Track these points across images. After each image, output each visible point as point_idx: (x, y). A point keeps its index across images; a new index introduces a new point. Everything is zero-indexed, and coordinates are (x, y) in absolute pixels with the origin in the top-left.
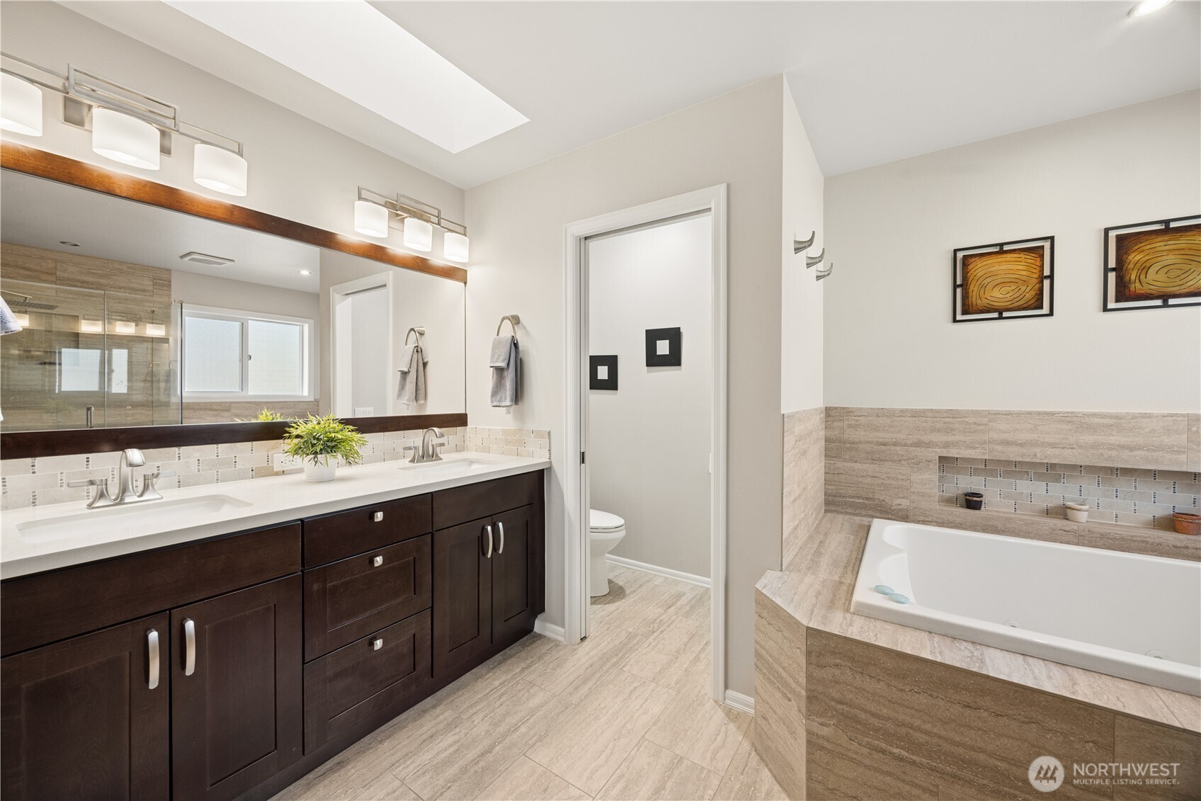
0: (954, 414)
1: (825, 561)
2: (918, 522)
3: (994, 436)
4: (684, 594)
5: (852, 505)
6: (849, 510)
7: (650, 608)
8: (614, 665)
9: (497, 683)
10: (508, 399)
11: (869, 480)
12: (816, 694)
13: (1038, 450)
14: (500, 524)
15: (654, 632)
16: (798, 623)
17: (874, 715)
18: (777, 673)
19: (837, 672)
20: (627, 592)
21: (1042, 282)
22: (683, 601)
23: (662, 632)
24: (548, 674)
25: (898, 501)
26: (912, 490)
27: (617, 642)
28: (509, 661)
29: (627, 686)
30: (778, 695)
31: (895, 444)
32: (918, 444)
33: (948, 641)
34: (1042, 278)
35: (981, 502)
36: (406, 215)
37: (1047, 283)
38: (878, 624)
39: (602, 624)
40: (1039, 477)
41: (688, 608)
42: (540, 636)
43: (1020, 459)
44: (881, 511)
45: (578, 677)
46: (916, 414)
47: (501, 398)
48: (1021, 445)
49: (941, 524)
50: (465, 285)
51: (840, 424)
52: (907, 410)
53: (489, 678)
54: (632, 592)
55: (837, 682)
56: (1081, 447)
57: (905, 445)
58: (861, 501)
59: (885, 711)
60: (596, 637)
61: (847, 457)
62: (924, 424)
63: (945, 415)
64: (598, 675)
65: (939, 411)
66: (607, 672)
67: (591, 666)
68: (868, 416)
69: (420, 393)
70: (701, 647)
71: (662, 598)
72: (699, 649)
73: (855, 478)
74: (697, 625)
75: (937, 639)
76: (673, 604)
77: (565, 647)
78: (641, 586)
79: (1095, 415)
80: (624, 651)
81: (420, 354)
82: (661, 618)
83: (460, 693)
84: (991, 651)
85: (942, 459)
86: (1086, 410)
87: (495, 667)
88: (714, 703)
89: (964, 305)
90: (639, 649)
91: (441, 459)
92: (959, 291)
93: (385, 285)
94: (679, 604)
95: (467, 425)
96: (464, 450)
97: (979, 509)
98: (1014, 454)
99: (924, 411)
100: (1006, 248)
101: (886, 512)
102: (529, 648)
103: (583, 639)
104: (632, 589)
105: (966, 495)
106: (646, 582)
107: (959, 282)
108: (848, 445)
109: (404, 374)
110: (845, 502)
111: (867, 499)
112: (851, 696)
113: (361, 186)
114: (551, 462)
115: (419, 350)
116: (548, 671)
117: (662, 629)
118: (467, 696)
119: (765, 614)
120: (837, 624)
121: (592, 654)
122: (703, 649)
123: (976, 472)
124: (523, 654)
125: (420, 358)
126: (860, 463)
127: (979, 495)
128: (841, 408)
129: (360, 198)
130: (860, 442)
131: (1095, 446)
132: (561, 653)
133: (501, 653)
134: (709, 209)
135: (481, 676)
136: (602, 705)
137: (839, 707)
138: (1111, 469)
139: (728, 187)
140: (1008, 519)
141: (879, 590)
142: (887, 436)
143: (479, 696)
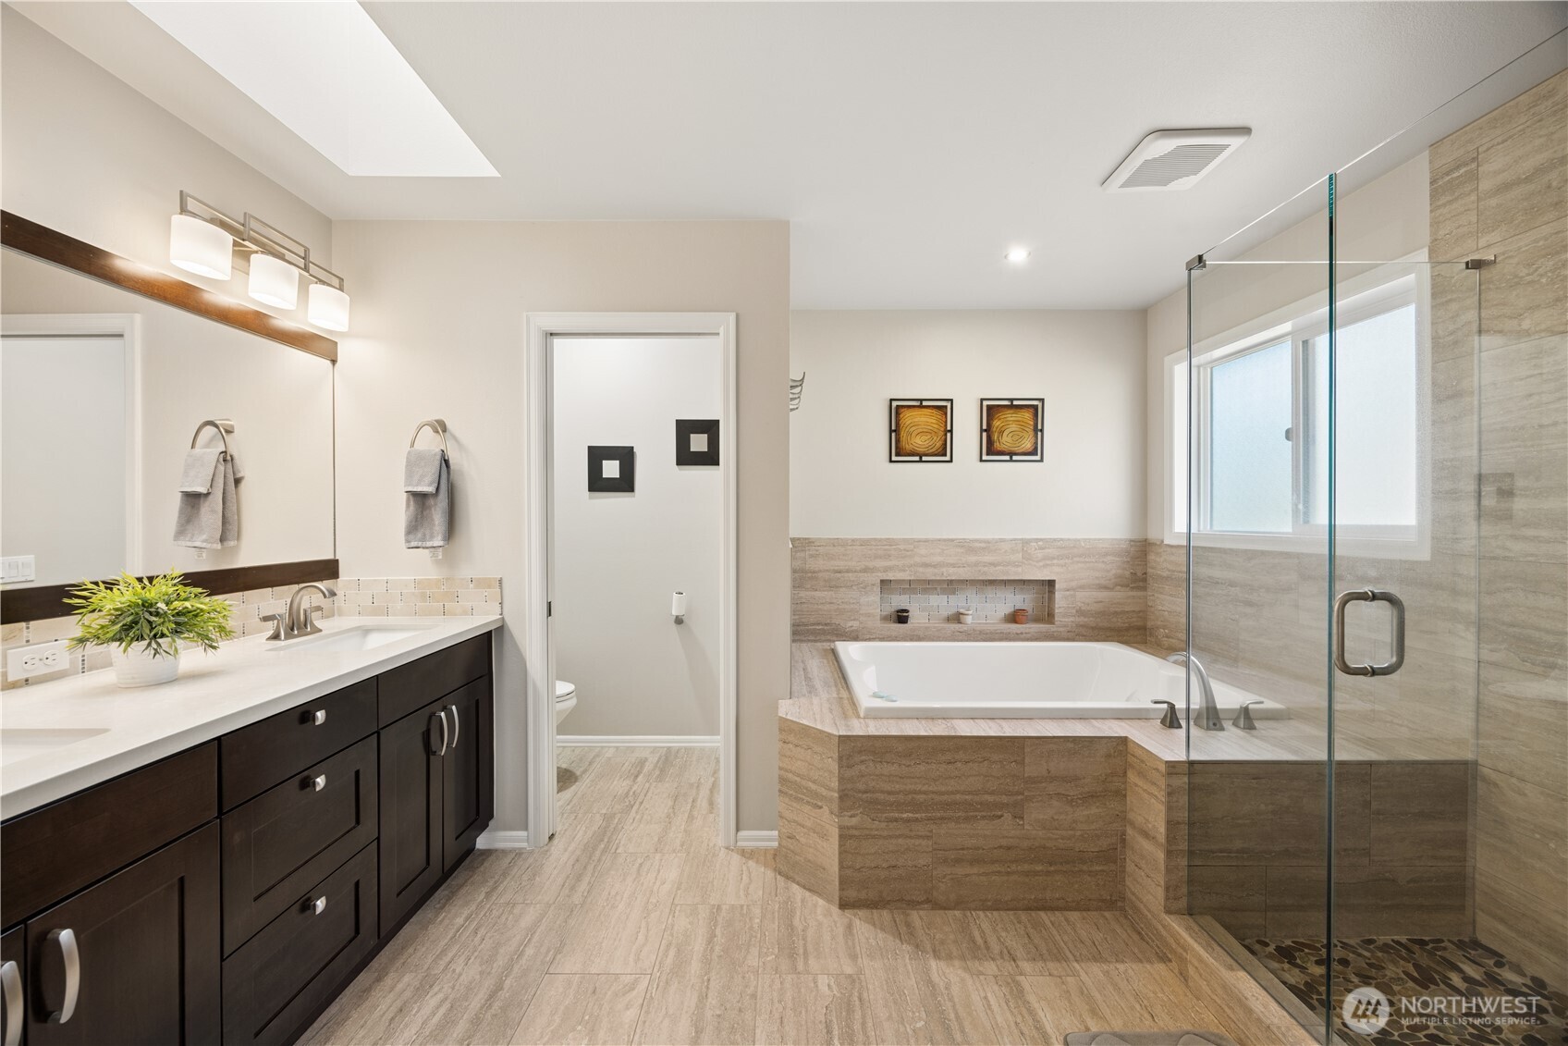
0: (890, 542)
1: (818, 684)
2: (866, 640)
3: (917, 559)
4: (646, 759)
5: (814, 633)
6: (811, 638)
7: (615, 782)
8: (604, 851)
9: (460, 921)
10: (440, 538)
11: (827, 607)
12: (846, 792)
13: (944, 570)
14: (454, 708)
15: (632, 807)
16: (829, 735)
17: (889, 793)
18: (806, 789)
19: (863, 767)
20: (578, 773)
21: (946, 435)
22: (648, 767)
23: (642, 803)
24: (528, 886)
25: (850, 624)
26: (861, 612)
27: (595, 828)
28: (463, 891)
29: (630, 865)
30: (807, 808)
31: (848, 571)
32: (866, 570)
33: (930, 721)
34: (946, 431)
35: (907, 617)
36: (255, 248)
37: (949, 435)
38: (885, 721)
39: (565, 815)
40: (944, 592)
41: (657, 772)
42: (487, 853)
43: (933, 578)
44: (837, 635)
45: (568, 877)
46: (864, 543)
47: (425, 535)
48: (935, 566)
49: (882, 639)
50: (334, 362)
51: (802, 554)
52: (857, 540)
53: (443, 919)
54: (585, 772)
55: (863, 776)
56: (969, 566)
57: (855, 572)
58: (821, 627)
59: (897, 786)
60: (566, 830)
61: (809, 586)
62: (870, 552)
63: (885, 543)
64: (590, 868)
65: (880, 540)
66: (599, 860)
67: (577, 861)
68: (826, 546)
69: (229, 529)
70: (689, 805)
71: (623, 769)
72: (689, 808)
73: (816, 606)
74: (675, 786)
75: (923, 722)
76: (639, 773)
77: (532, 852)
78: (590, 764)
79: (976, 541)
80: (609, 834)
81: (230, 465)
82: (634, 789)
83: (411, 950)
84: (955, 721)
85: (882, 581)
86: (971, 537)
87: (444, 906)
88: (727, 851)
89: (897, 448)
90: (625, 827)
91: (321, 631)
92: (893, 434)
93: (121, 336)
94: (645, 770)
95: (338, 577)
96: (333, 616)
97: (906, 622)
98: (930, 574)
99: (869, 540)
100: (925, 403)
101: (842, 635)
102: (482, 869)
103: (551, 837)
104: (582, 769)
105: (898, 612)
106: (594, 758)
107: (893, 428)
108: (810, 575)
109: (193, 500)
110: (807, 630)
111: (826, 624)
112: (874, 783)
113: (186, 190)
114: (503, 618)
115: (229, 458)
116: (524, 883)
117: (640, 800)
118: (424, 949)
119: (791, 738)
120: (859, 728)
121: (570, 849)
122: (693, 807)
123: (904, 591)
124: (477, 878)
125: (230, 471)
126: (820, 591)
127: (907, 611)
128: (803, 539)
129: (183, 210)
130: (820, 571)
131: (976, 564)
132: (531, 860)
133: (442, 888)
134: (718, 334)
135: (430, 922)
136: (613, 893)
137: (865, 796)
138: (983, 581)
139: (737, 316)
140: (926, 628)
141: (876, 696)
142: (840, 564)
143: (443, 943)
